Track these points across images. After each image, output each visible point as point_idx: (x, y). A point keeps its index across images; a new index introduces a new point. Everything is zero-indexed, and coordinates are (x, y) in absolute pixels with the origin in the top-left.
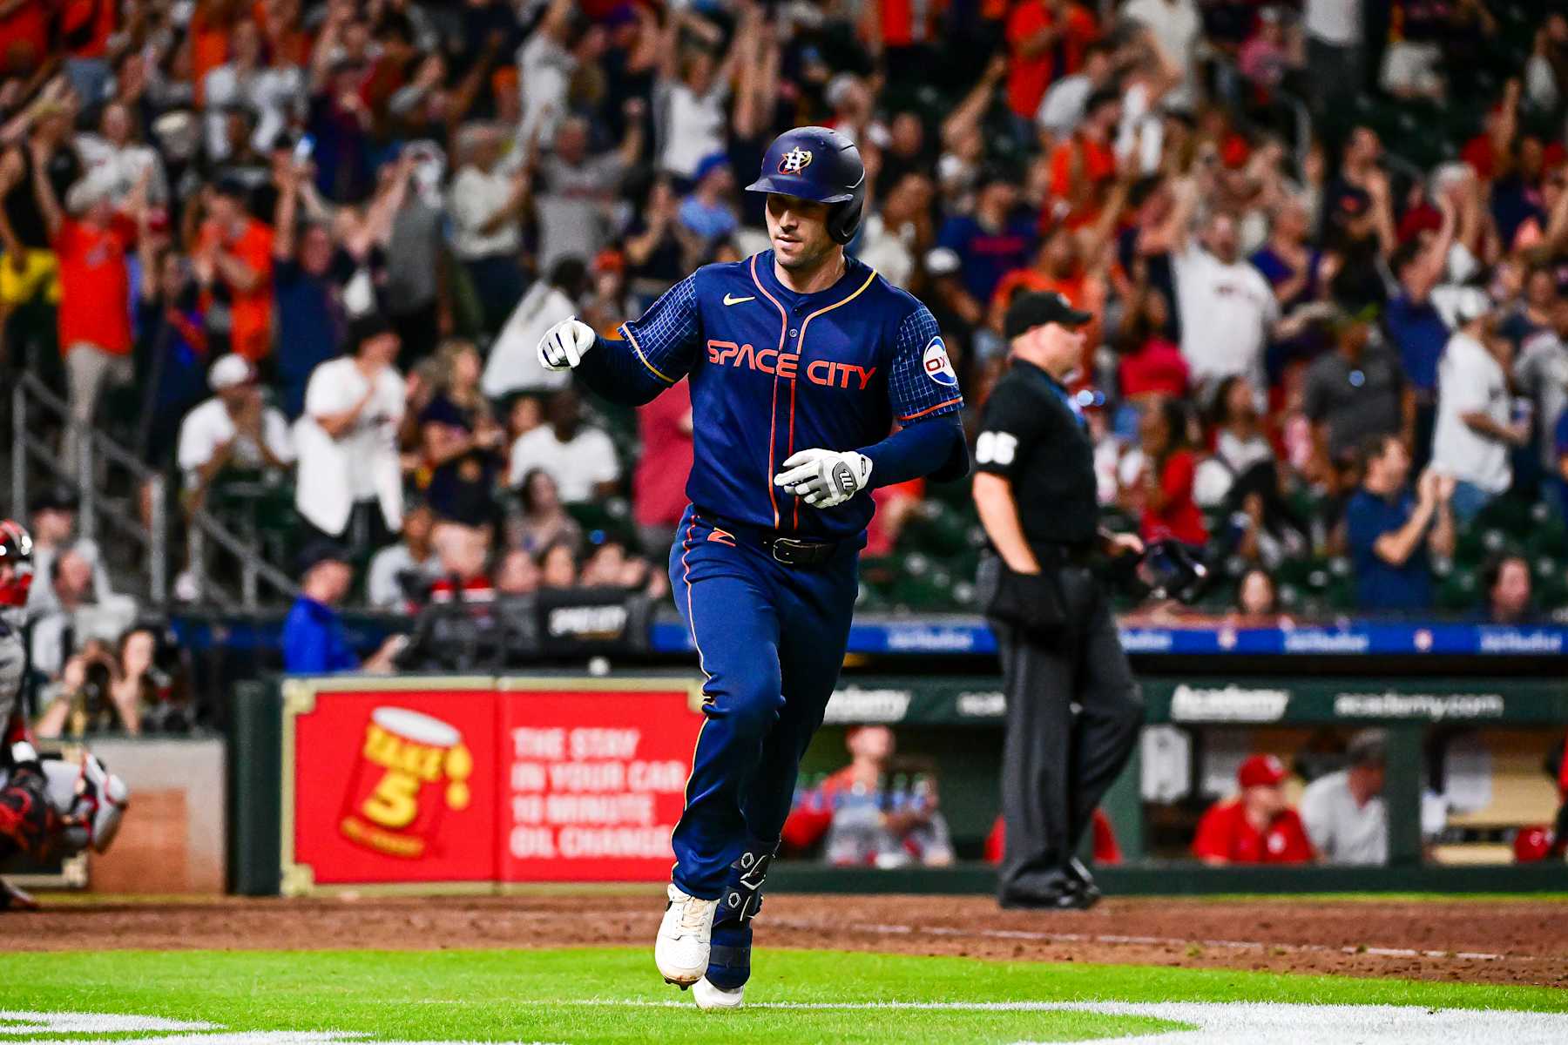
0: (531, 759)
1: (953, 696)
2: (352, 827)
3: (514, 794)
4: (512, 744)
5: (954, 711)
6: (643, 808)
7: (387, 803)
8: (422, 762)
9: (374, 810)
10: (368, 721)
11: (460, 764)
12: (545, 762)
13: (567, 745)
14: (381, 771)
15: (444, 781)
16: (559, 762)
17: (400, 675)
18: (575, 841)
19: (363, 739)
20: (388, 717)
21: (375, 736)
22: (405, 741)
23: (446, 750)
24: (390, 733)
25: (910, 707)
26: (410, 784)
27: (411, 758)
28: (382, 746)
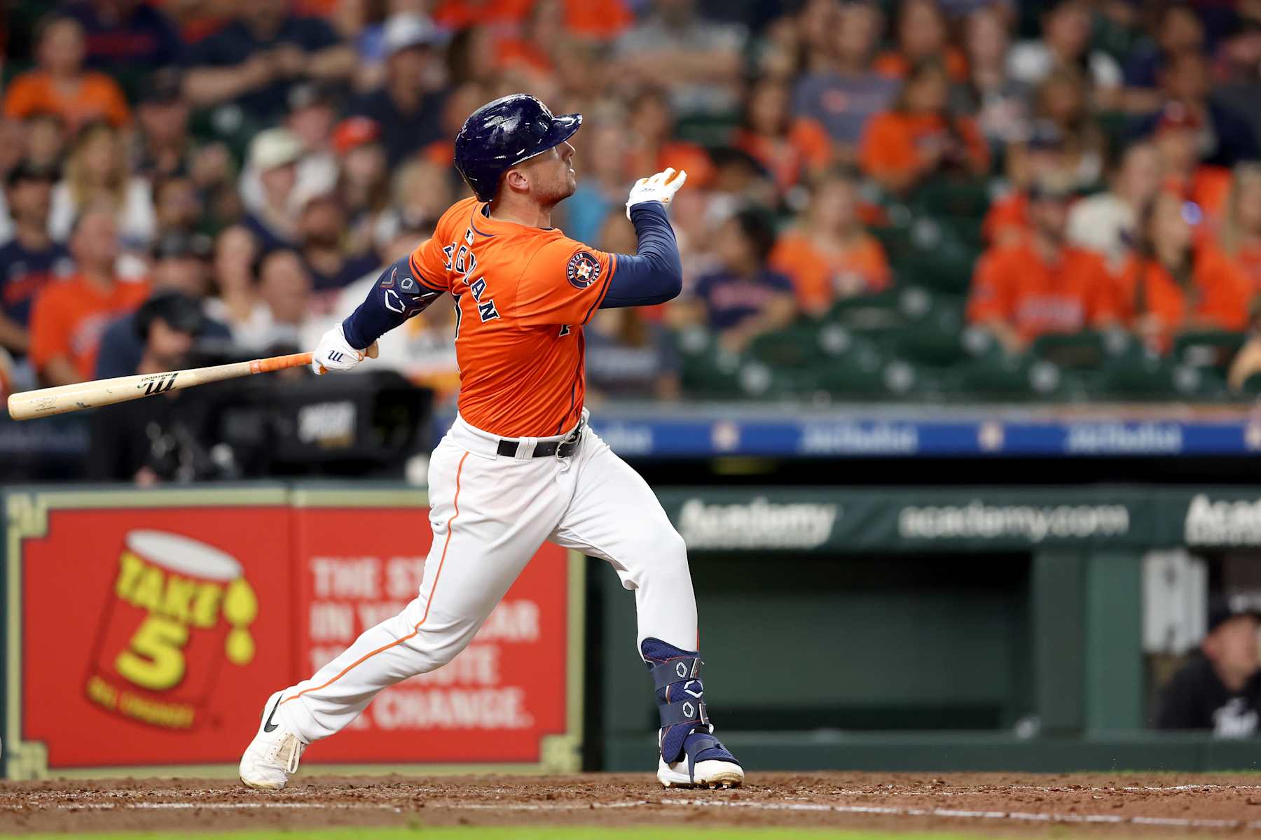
0: (334, 599)
1: (895, 511)
2: (100, 690)
3: (312, 644)
4: (311, 578)
5: (895, 532)
6: (483, 663)
7: (147, 658)
8: (192, 603)
9: (129, 666)
10: (124, 548)
11: (241, 605)
12: (354, 603)
13: (383, 580)
14: (140, 614)
15: (223, 625)
16: (371, 602)
17: (162, 488)
18: (392, 708)
19: (116, 572)
20: (148, 543)
21: (131, 567)
22: (168, 574)
23: (224, 586)
24: (148, 564)
25: (836, 525)
26: (177, 633)
27: (177, 597)
28: (137, 582)
